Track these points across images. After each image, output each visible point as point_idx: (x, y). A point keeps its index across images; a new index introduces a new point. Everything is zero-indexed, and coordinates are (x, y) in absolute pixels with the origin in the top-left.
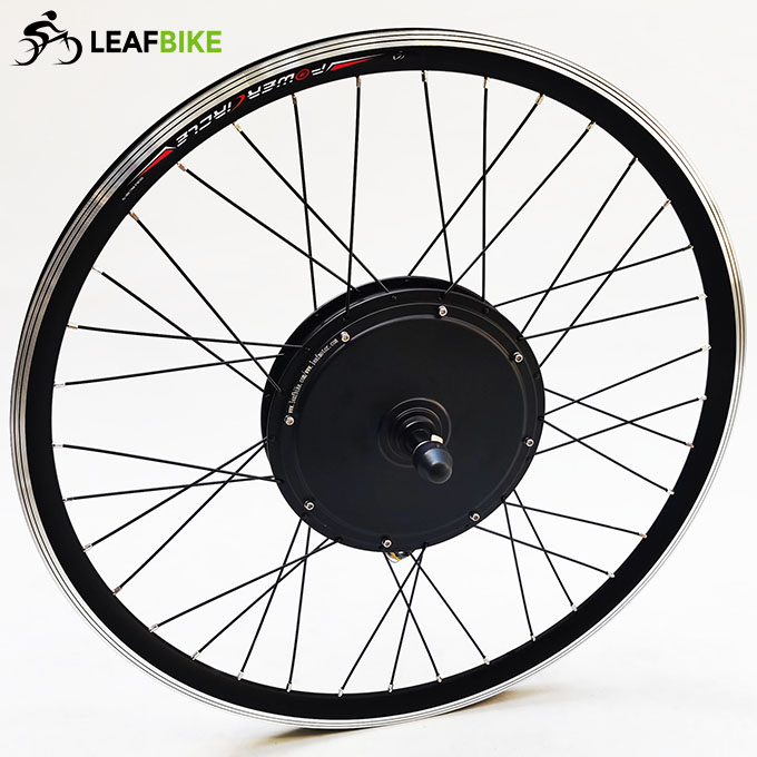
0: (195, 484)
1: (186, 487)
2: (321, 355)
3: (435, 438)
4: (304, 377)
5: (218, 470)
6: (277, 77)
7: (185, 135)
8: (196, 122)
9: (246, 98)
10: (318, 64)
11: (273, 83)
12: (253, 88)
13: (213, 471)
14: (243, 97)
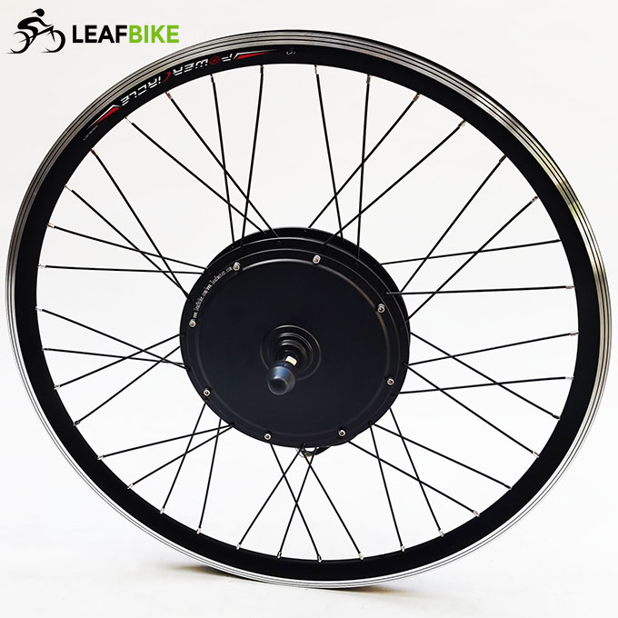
0: (130, 357)
1: (124, 358)
2: (219, 277)
3: (289, 359)
4: (206, 292)
5: (145, 351)
6: (195, 61)
7: (127, 97)
8: (135, 88)
9: (172, 75)
10: (226, 53)
11: (192, 65)
12: (177, 67)
13: (142, 351)
14: (169, 73)
